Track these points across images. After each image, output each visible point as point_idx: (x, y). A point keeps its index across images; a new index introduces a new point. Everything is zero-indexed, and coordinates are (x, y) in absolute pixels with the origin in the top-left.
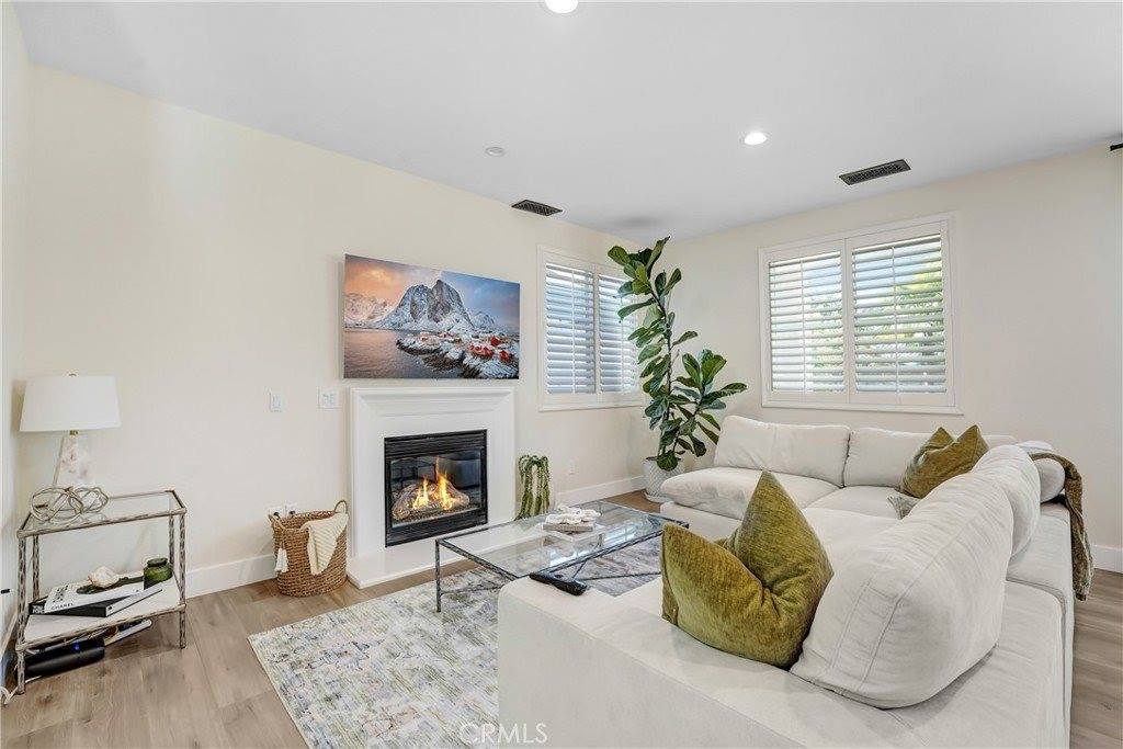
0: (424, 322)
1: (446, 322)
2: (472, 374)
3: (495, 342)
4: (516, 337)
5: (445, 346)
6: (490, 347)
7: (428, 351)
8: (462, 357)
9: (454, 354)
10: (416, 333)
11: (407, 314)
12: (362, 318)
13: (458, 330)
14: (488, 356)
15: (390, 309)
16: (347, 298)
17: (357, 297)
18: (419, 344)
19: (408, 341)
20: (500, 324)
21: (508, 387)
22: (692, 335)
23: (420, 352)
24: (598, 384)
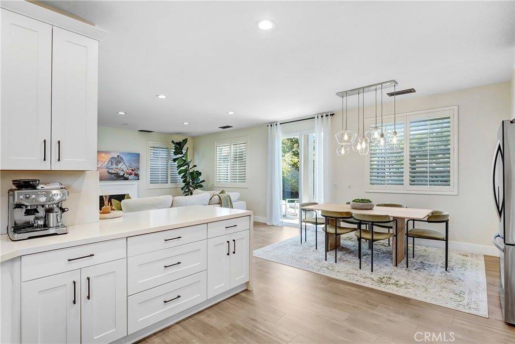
0: (114, 166)
1: (120, 166)
2: (127, 179)
3: (133, 170)
4: (138, 169)
5: (119, 172)
6: (131, 172)
7: (115, 173)
8: (124, 175)
9: (122, 174)
10: (112, 169)
11: (110, 164)
13: (123, 168)
14: (131, 174)
15: (106, 163)
18: (113, 172)
19: (110, 171)
20: (134, 166)
21: (136, 182)
22: (195, 166)
23: (113, 174)
24: (169, 181)
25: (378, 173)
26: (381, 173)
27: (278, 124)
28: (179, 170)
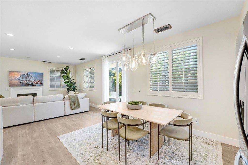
0: (24, 79)
1: (28, 79)
2: (34, 86)
3: (38, 81)
4: (42, 80)
5: (28, 82)
6: (37, 82)
7: (25, 83)
8: (32, 83)
9: (30, 83)
10: (23, 81)
11: (21, 78)
12: (13, 79)
13: (30, 80)
14: (37, 83)
15: (18, 78)
16: (10, 76)
17: (12, 76)
18: (23, 82)
19: (21, 82)
20: (39, 79)
21: (41, 87)
22: (73, 79)
23: (24, 83)
24: (62, 87)
25: (162, 83)
26: (164, 83)
27: (106, 56)
28: (65, 81)
